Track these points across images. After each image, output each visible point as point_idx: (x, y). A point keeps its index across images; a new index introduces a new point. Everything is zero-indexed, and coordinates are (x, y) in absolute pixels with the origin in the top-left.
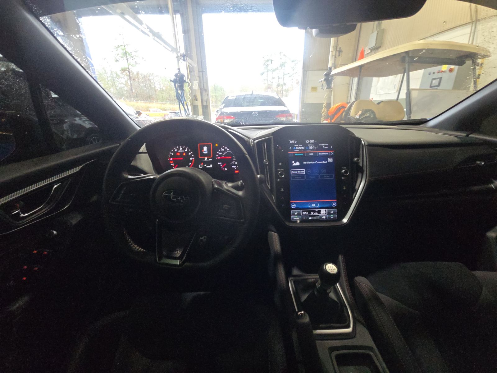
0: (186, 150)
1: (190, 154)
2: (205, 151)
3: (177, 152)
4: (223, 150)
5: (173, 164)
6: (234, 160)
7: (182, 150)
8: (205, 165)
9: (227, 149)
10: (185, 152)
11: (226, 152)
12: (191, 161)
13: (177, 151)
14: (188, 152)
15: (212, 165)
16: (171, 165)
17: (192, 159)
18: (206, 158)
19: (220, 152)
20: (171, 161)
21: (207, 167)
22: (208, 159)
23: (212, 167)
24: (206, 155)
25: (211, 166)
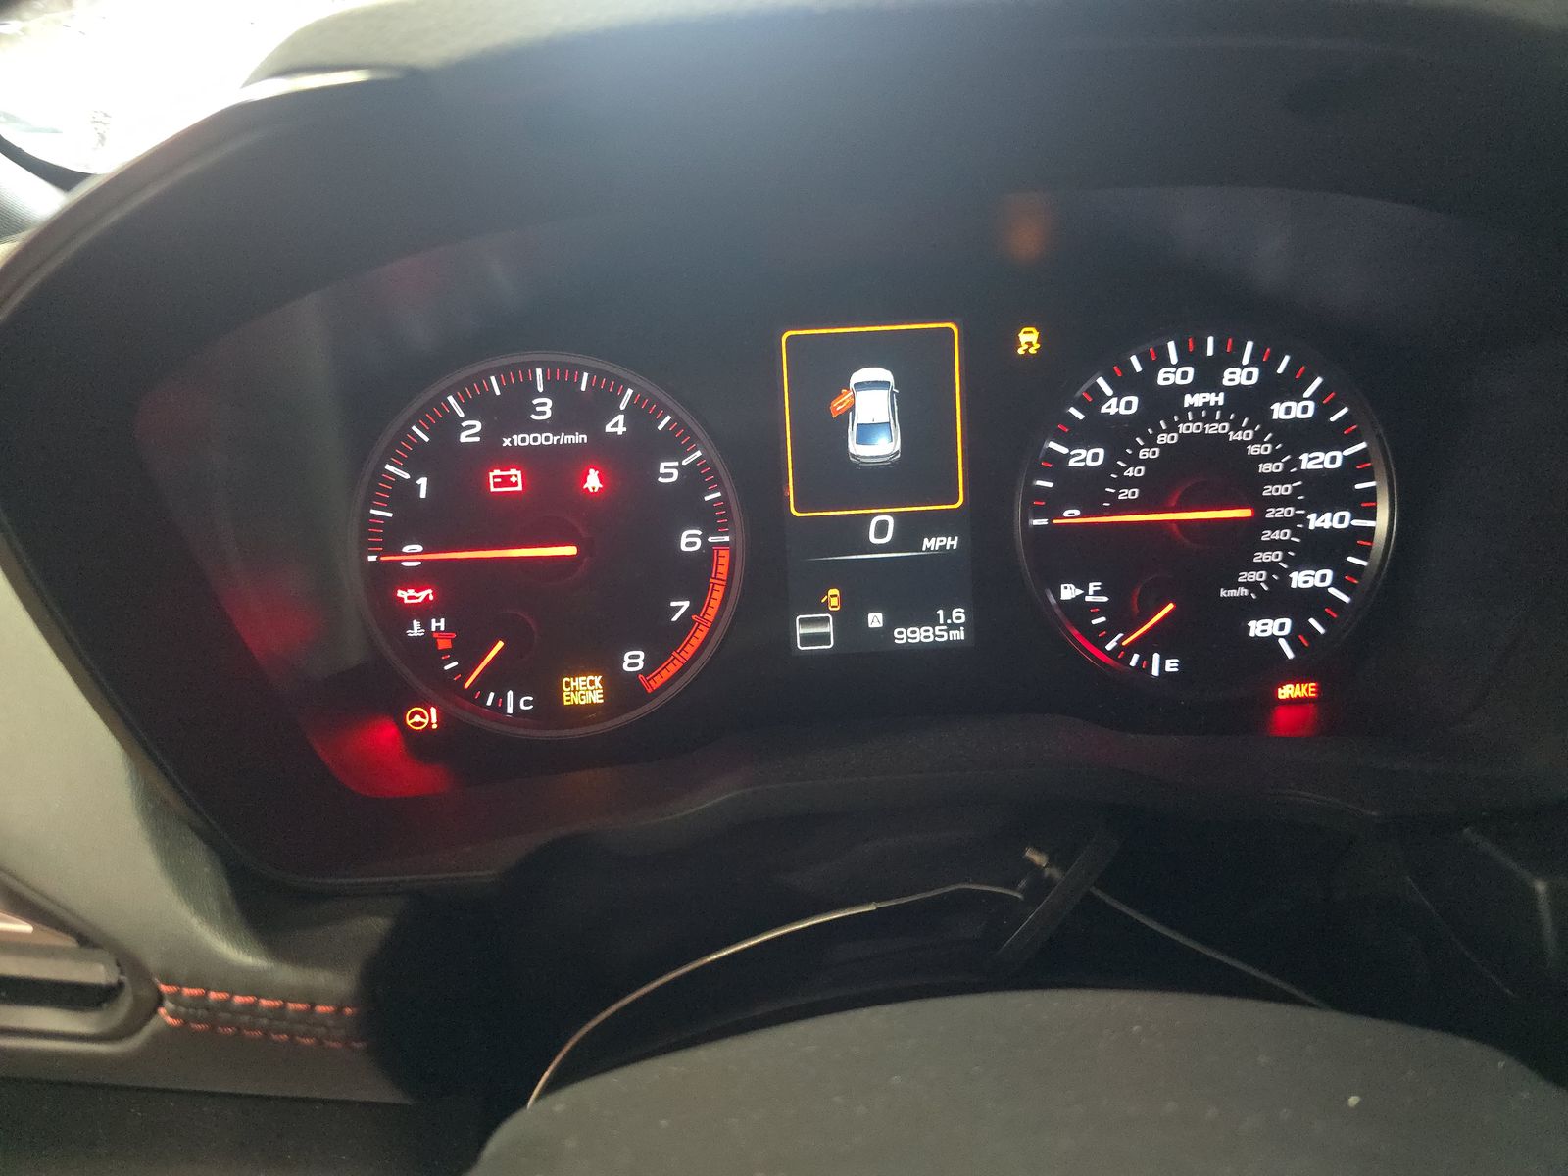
0: (617, 426)
1: (668, 471)
2: (866, 433)
3: (490, 453)
4: (1119, 406)
5: (438, 625)
6: (1267, 536)
7: (553, 426)
8: (875, 620)
9: (1179, 391)
10: (602, 450)
11: (1164, 439)
12: (694, 574)
13: (490, 435)
14: (645, 446)
15: (959, 615)
16: (416, 630)
17: (708, 552)
18: (882, 523)
19: (1078, 436)
20: (415, 580)
21: (903, 636)
22: (910, 531)
23: (959, 635)
24: (879, 483)
25: (949, 628)
